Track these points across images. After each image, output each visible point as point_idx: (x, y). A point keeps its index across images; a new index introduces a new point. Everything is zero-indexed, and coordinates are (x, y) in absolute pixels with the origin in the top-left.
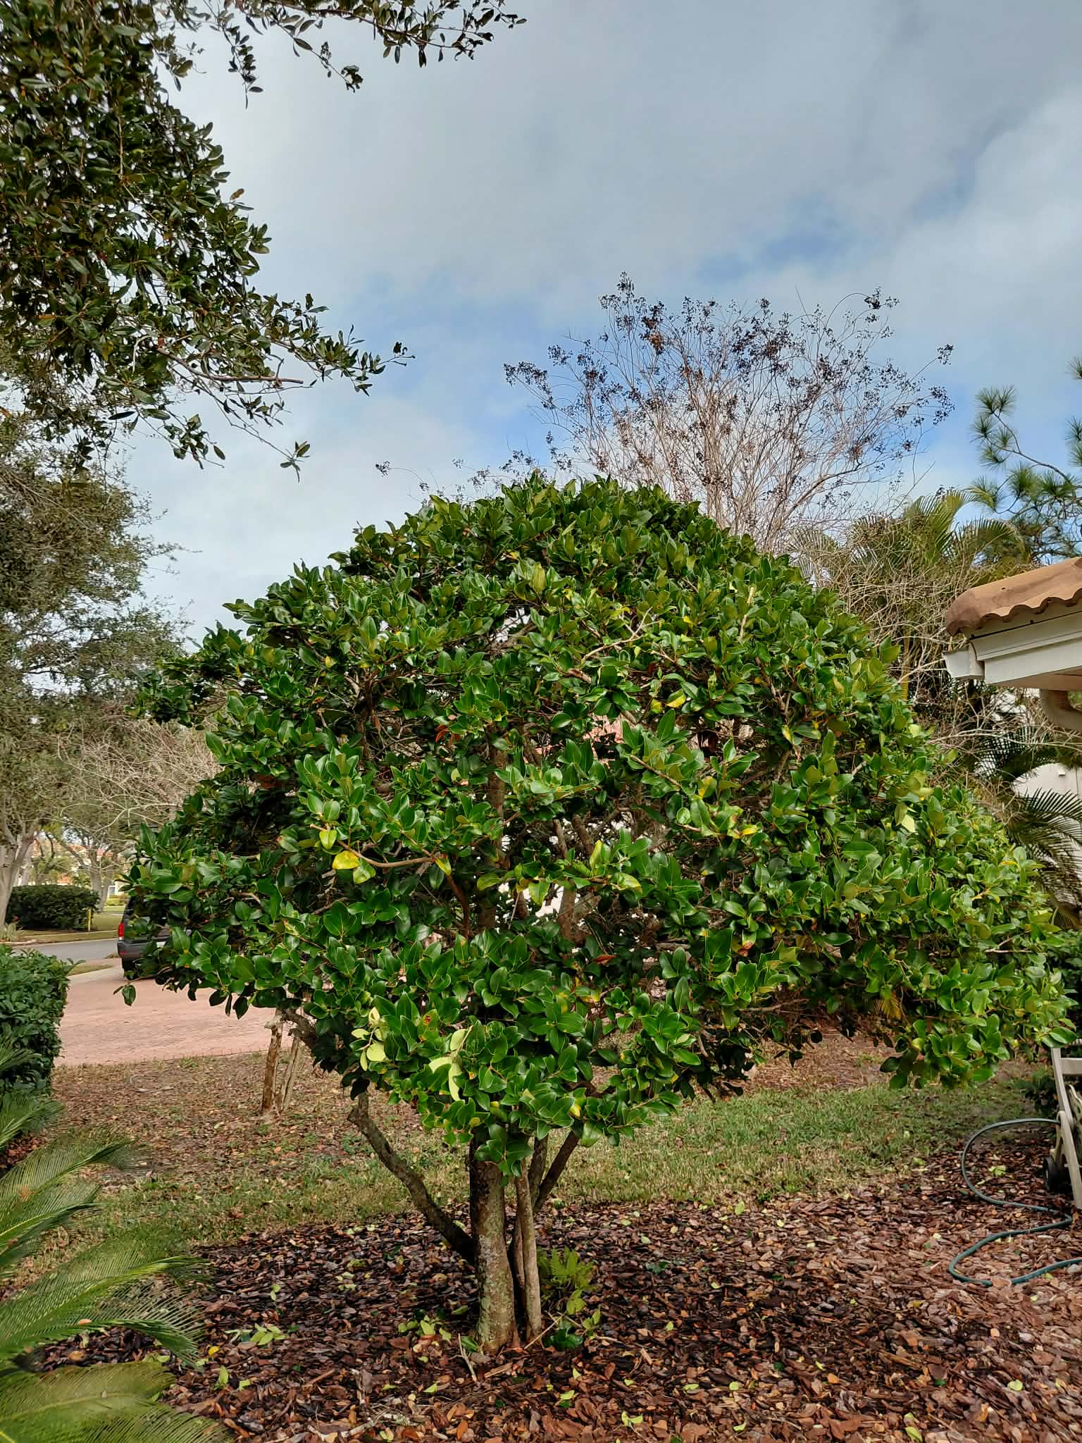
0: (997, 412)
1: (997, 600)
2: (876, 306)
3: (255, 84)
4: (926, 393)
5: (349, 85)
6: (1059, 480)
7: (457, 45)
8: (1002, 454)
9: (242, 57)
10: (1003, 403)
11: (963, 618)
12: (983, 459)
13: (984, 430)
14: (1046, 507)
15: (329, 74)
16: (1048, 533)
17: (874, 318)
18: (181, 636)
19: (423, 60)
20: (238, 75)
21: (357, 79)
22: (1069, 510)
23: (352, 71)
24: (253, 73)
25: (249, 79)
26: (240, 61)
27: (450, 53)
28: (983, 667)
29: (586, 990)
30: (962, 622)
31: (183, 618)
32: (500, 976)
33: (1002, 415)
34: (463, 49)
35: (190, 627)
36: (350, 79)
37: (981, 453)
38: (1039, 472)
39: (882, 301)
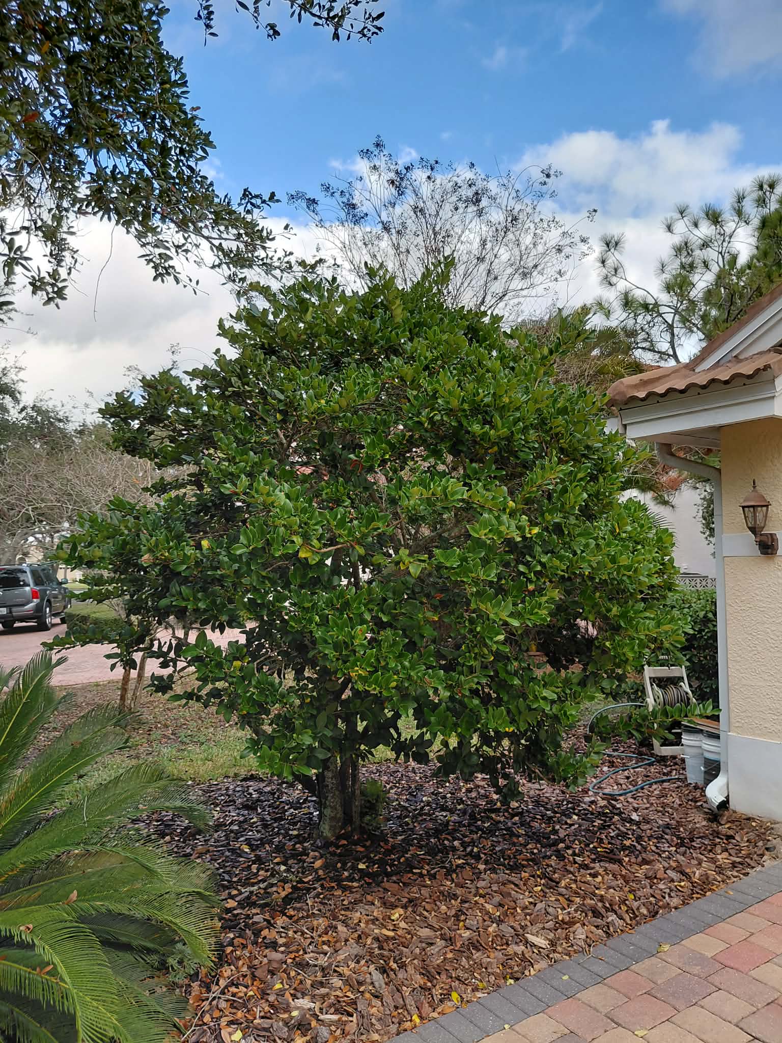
0: (612, 250)
1: (636, 387)
2: (548, 176)
3: (212, 31)
4: (577, 239)
5: (269, 35)
6: (651, 301)
7: (361, 32)
8: (614, 280)
9: (206, 12)
10: (617, 244)
11: (617, 398)
12: (601, 283)
13: (603, 262)
14: (640, 317)
15: (258, 27)
16: (642, 336)
17: (545, 183)
18: (15, 378)
19: (336, 36)
20: (201, 23)
21: (276, 33)
22: (656, 321)
23: (272, 27)
24: (212, 23)
25: (208, 26)
26: (204, 13)
27: (355, 37)
28: (626, 429)
29: (431, 613)
30: (616, 400)
31: (17, 365)
32: (389, 605)
33: (616, 253)
34: (364, 35)
35: (22, 372)
36: (271, 32)
37: (600, 278)
38: (638, 294)
39: (552, 173)
